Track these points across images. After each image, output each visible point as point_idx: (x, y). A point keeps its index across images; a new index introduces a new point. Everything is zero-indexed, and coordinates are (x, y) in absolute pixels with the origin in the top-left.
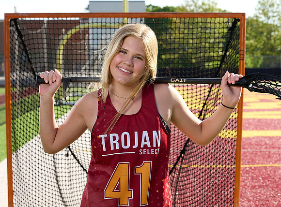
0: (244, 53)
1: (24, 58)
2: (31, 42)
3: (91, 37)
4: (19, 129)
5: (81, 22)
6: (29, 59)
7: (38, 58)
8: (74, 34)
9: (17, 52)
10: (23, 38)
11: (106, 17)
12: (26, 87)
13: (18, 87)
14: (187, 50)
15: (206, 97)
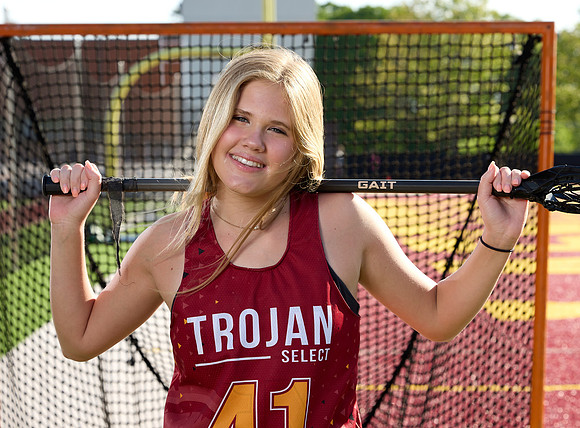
0: (550, 118)
1: (26, 130)
2: (44, 92)
3: (186, 80)
4: (15, 301)
5: (161, 43)
6: (39, 134)
7: (59, 131)
8: (145, 74)
9: (10, 118)
10: (25, 84)
11: (221, 33)
12: (32, 199)
13: (13, 200)
14: (414, 111)
15: (463, 224)
